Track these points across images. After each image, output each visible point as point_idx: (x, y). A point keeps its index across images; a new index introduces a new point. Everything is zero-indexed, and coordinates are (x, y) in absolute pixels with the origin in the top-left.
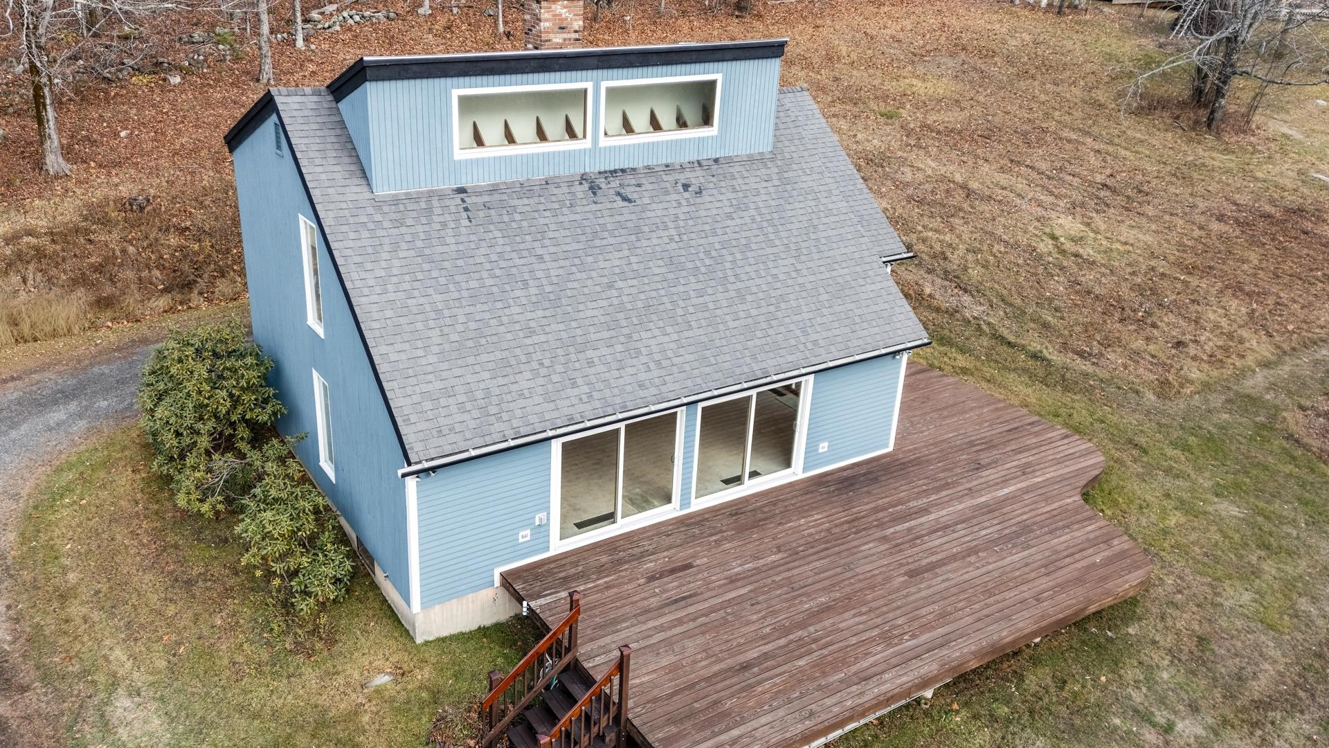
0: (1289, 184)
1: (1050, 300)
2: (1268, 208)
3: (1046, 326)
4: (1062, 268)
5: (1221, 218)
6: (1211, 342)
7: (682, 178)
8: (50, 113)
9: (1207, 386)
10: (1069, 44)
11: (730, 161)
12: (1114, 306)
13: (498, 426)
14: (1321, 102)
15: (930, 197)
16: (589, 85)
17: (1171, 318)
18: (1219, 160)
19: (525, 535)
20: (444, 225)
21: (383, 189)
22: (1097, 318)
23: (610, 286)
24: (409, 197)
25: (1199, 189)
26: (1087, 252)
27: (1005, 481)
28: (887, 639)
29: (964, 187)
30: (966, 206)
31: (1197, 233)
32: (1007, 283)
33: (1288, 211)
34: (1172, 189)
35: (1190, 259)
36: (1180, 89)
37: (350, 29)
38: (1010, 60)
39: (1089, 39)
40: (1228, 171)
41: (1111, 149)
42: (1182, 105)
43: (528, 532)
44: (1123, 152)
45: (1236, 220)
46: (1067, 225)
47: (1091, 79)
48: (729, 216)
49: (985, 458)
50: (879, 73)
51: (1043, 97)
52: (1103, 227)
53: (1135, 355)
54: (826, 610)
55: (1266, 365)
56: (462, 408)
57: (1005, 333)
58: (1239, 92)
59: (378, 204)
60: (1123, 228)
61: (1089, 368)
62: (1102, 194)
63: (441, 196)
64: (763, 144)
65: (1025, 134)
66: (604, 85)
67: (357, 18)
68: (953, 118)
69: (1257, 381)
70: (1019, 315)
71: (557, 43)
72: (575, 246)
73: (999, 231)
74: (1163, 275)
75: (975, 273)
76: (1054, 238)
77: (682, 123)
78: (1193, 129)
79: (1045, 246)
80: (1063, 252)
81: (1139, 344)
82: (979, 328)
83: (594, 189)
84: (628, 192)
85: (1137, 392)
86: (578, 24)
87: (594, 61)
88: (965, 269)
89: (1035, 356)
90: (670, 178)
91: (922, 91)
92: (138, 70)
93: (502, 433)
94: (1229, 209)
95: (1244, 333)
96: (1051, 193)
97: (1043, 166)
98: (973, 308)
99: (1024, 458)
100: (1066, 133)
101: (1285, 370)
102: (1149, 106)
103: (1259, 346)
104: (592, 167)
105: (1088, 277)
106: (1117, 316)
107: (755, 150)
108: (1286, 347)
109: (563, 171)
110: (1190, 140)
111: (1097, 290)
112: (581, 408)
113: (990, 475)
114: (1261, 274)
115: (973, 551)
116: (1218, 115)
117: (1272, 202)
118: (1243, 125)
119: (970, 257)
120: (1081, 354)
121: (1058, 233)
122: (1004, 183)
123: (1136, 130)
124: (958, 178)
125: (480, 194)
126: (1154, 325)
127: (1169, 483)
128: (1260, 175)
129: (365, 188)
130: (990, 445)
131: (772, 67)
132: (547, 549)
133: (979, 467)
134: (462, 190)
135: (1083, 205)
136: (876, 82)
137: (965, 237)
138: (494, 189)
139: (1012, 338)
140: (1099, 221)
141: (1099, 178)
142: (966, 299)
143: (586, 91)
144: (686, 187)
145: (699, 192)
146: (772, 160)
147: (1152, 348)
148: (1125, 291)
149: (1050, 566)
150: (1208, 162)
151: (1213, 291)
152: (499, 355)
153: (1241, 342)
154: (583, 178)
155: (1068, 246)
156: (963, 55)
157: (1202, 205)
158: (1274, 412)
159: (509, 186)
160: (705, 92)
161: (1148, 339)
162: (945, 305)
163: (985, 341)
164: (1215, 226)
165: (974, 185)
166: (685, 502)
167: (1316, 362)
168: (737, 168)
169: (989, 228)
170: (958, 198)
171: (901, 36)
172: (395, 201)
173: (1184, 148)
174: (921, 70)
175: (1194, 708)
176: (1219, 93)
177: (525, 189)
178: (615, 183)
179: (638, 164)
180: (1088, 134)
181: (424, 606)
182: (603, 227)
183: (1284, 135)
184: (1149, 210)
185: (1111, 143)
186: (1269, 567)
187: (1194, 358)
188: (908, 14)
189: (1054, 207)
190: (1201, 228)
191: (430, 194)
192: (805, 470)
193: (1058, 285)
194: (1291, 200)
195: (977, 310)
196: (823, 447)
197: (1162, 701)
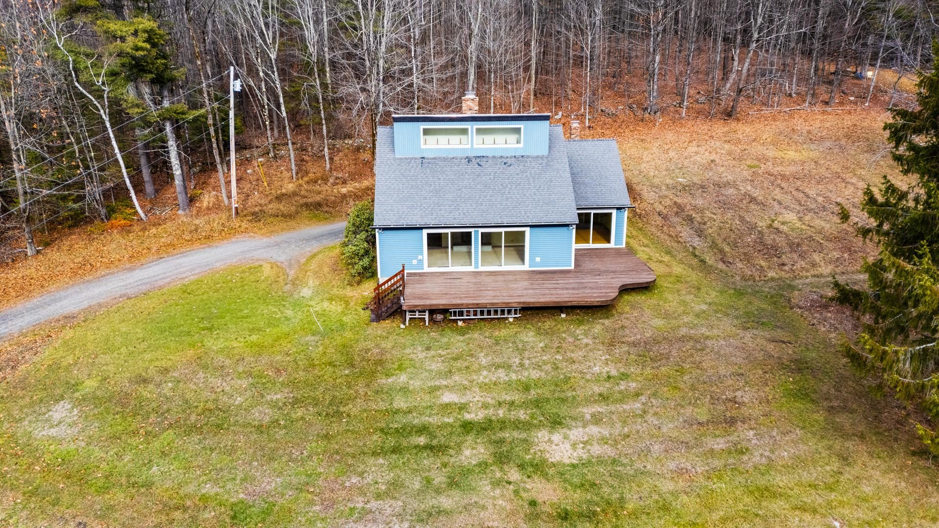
7: (505, 161)
11: (528, 157)
16: (469, 127)
20: (413, 167)
21: (397, 155)
23: (460, 190)
24: (406, 158)
26: (783, 228)
43: (416, 261)
46: (788, 217)
48: (518, 174)
54: (484, 290)
56: (394, 215)
59: (395, 159)
63: (416, 159)
64: (543, 152)
66: (476, 127)
69: (802, 282)
70: (713, 246)
72: (454, 177)
73: (748, 216)
83: (470, 162)
84: (482, 163)
85: (733, 277)
87: (470, 119)
90: (501, 160)
91: (788, 157)
97: (812, 193)
98: (694, 242)
104: (469, 154)
107: (540, 154)
109: (460, 155)
120: (725, 262)
125: (428, 159)
127: (689, 298)
129: (393, 155)
132: (422, 269)
134: (424, 158)
138: (434, 158)
142: (696, 239)
143: (467, 129)
144: (505, 163)
145: (510, 166)
146: (547, 158)
154: (466, 157)
156: (844, 140)
158: (795, 291)
159: (439, 158)
160: (516, 131)
166: (476, 267)
168: (530, 159)
172: (400, 159)
175: (596, 338)
177: (445, 159)
178: (478, 160)
179: (489, 155)
181: (382, 276)
182: (466, 173)
191: (412, 158)
192: (528, 267)
195: (696, 243)
196: (538, 259)
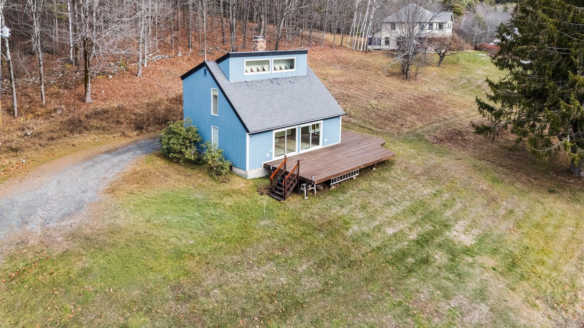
0: (426, 91)
1: (372, 118)
2: (422, 97)
3: (371, 123)
4: (374, 111)
5: (410, 99)
6: (409, 124)
7: (289, 80)
8: (89, 84)
9: (408, 133)
10: (369, 61)
11: (298, 77)
12: (387, 118)
13: (264, 126)
14: (435, 73)
15: (339, 98)
16: (270, 59)
17: (400, 120)
18: (409, 87)
19: (268, 155)
20: (244, 88)
21: (231, 81)
22: (383, 121)
23: (279, 101)
24: (237, 83)
25: (405, 93)
26: (379, 107)
27: (365, 145)
28: (345, 165)
29: (347, 95)
30: (348, 99)
31: (405, 102)
32: (361, 115)
33: (426, 97)
34: (398, 93)
35: (403, 108)
36: (398, 70)
37: (159, 61)
38: (354, 65)
39: (375, 59)
40: (413, 89)
41: (383, 85)
42: (399, 74)
43: (268, 154)
44: (386, 86)
45: (414, 99)
46: (374, 102)
47: (376, 69)
48: (300, 88)
49: (360, 142)
50: (319, 69)
51: (364, 73)
52: (382, 102)
53: (392, 128)
54: (332, 163)
55: (421, 128)
57: (362, 125)
58: (412, 69)
59: (231, 84)
60: (387, 102)
61: (382, 131)
62: (382, 95)
63: (242, 83)
64: (305, 74)
65: (361, 82)
66: (273, 59)
67: (160, 57)
68: (342, 79)
69: (419, 131)
70: (365, 121)
71: (261, 51)
72: (270, 93)
73: (358, 104)
74: (397, 112)
75: (353, 113)
76: (371, 105)
77: (286, 68)
78: (403, 80)
79: (369, 107)
80: (374, 108)
81: (393, 125)
82: (356, 124)
83: (272, 82)
84: (279, 82)
85: (393, 134)
86: (265, 47)
87: (271, 54)
88: (350, 112)
89: (369, 129)
90: (287, 80)
91: (332, 73)
92: (98, 74)
93: (265, 127)
94: (412, 97)
95: (416, 122)
96: (369, 95)
97: (366, 89)
98: (353, 120)
99: (368, 142)
100: (371, 82)
101: (425, 129)
102: (392, 74)
103: (419, 124)
104: (271, 77)
105: (380, 113)
106: (387, 120)
107: (303, 75)
108: (425, 124)
109: (266, 78)
110: (402, 83)
111: (382, 115)
112: (279, 124)
113: (362, 144)
114: (420, 110)
115: (359, 154)
116: (408, 76)
117: (422, 95)
118: (415, 78)
119: (351, 110)
120: (380, 128)
121: (372, 104)
122: (357, 94)
123: (389, 80)
124: (345, 93)
125: (250, 82)
126: (396, 122)
127: (400, 147)
128: (419, 89)
129: (227, 81)
130: (361, 140)
131: (305, 56)
132: (272, 159)
133: (359, 144)
134: (246, 82)
135: (377, 98)
136: (319, 71)
137: (349, 106)
138: (252, 82)
139: (363, 126)
140: (381, 101)
141: (381, 92)
142: (352, 119)
143: (269, 61)
144: (290, 82)
145: (293, 83)
146: (307, 77)
147: (396, 126)
148: (389, 115)
149: (375, 155)
150: (407, 87)
151: (409, 114)
152: (261, 113)
153: (416, 123)
154: (269, 80)
155: (375, 106)
156: (341, 63)
157: (406, 96)
158: (423, 136)
159: (255, 81)
160: (292, 61)
161: (395, 124)
162: (347, 120)
163: (357, 127)
164: (409, 101)
165: (350, 94)
166: (299, 152)
167: (432, 127)
168: (300, 78)
169: (355, 104)
170: (346, 97)
171: (323, 59)
172: (234, 84)
173: (401, 84)
174: (331, 68)
175: (405, 176)
176: (407, 70)
177: (258, 82)
178: (276, 81)
179: (280, 77)
180: (377, 82)
181: (250, 170)
182: (275, 89)
183: (426, 81)
184: (393, 98)
185: (383, 84)
186: (420, 157)
187: (405, 128)
188: (324, 54)
189: (370, 98)
190: (406, 101)
191: (240, 82)
192: (323, 146)
193: (373, 115)
194: (427, 95)
195: (355, 121)
196: (326, 140)
197: (399, 176)
